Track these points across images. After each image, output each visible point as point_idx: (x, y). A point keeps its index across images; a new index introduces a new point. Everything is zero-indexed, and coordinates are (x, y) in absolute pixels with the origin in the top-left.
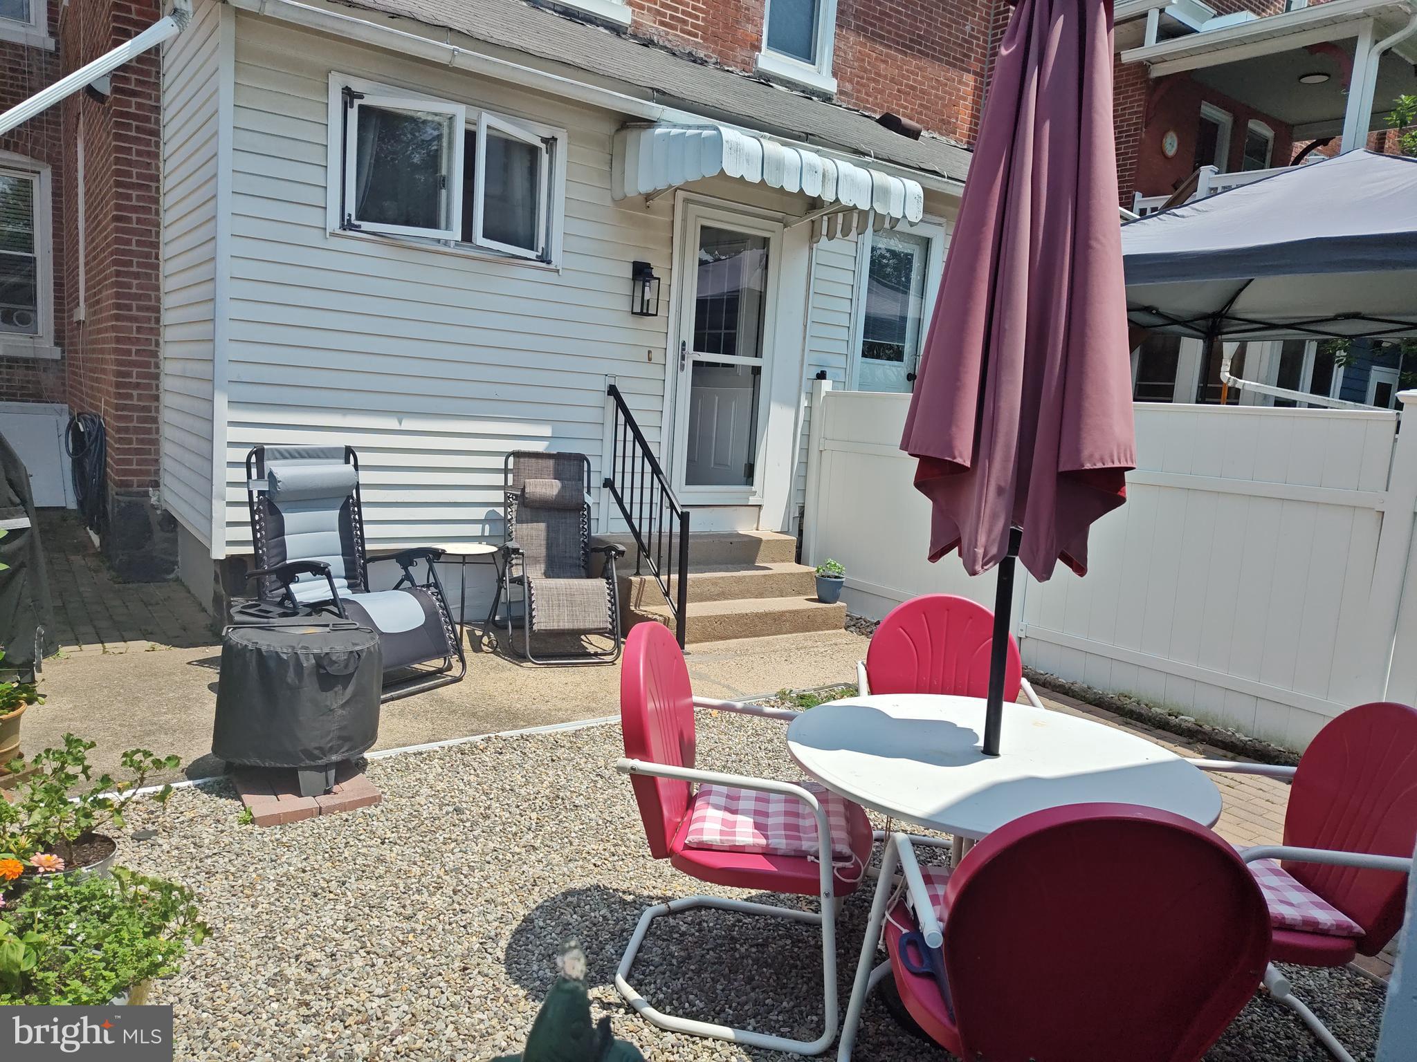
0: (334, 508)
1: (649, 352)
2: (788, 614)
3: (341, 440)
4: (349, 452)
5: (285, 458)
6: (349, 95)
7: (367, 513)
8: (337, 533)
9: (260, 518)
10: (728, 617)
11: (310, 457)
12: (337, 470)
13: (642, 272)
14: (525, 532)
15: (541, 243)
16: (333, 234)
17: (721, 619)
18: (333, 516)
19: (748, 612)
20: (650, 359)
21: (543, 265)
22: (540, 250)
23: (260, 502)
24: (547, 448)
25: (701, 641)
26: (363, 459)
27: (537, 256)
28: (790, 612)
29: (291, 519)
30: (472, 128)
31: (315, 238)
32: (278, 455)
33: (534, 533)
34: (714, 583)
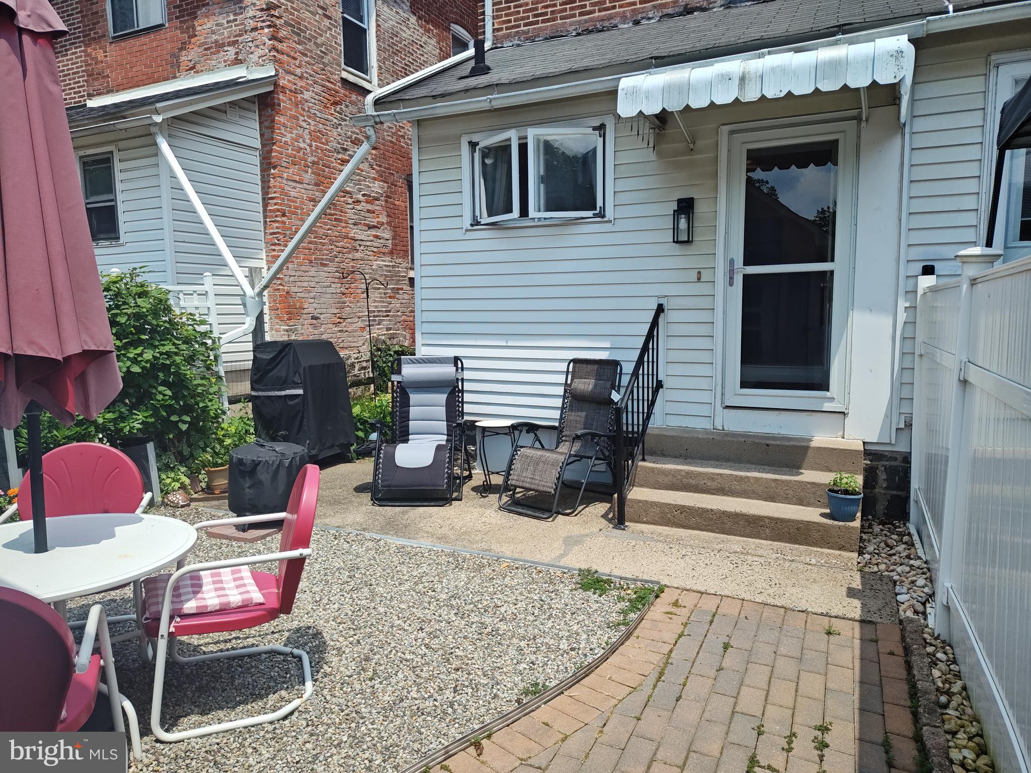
0: (444, 393)
1: (699, 273)
2: (767, 520)
3: (451, 353)
4: (456, 359)
5: (414, 363)
6: (473, 145)
7: (467, 397)
8: (444, 408)
9: (397, 396)
10: (690, 508)
11: (431, 362)
12: (449, 370)
13: (686, 207)
14: (573, 418)
15: (599, 203)
16: (467, 230)
17: (682, 509)
18: (442, 398)
19: (714, 507)
20: (699, 279)
21: (599, 219)
22: (598, 209)
23: (398, 387)
24: (609, 356)
25: (661, 525)
26: (467, 363)
27: (594, 214)
28: (771, 518)
29: (414, 398)
30: (523, 141)
31: (459, 234)
32: (409, 361)
33: (578, 419)
34: (712, 477)
